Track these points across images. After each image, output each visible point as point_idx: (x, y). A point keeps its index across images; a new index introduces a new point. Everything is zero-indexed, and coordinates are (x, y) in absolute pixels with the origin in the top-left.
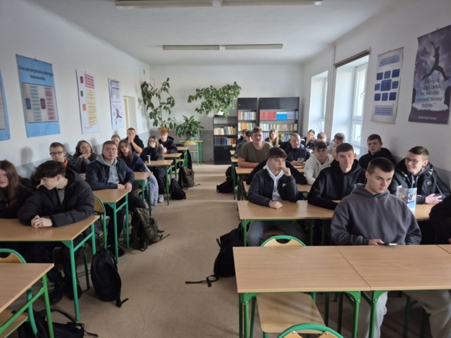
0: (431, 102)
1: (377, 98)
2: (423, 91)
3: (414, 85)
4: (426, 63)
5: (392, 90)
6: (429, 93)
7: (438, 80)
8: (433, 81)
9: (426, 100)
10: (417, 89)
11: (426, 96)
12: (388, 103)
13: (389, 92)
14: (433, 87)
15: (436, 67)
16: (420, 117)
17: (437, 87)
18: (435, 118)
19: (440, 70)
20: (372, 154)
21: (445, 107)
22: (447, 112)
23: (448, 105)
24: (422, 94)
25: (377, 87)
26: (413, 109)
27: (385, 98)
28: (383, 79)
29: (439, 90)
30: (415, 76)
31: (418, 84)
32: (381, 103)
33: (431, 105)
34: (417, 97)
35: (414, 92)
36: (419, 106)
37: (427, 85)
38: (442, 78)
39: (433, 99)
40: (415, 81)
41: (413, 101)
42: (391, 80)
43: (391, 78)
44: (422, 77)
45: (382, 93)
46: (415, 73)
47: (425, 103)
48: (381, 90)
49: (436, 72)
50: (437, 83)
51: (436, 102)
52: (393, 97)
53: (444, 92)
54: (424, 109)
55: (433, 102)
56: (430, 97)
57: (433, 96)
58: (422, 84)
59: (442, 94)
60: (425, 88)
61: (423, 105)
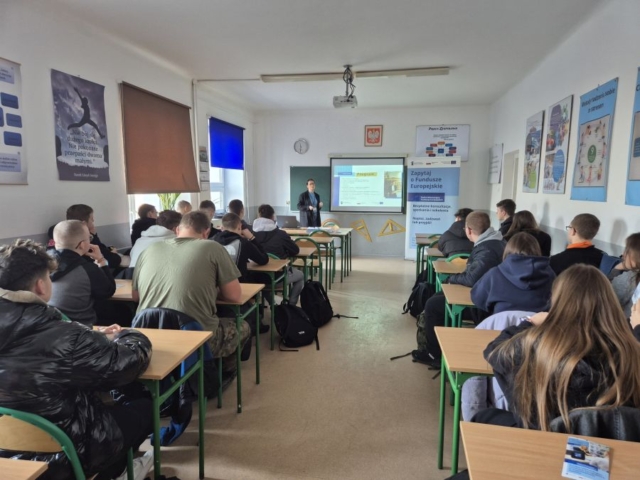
0: (89, 158)
2: (72, 142)
3: (56, 132)
4: (71, 110)
5: (8, 128)
6: (84, 148)
7: (94, 136)
8: (87, 135)
9: (81, 154)
10: (61, 138)
11: (77, 150)
14: (89, 142)
15: (86, 119)
16: (76, 175)
17: (93, 142)
18: (96, 176)
21: (105, 165)
23: (108, 164)
24: (71, 146)
26: (61, 166)
29: (97, 146)
30: (56, 120)
31: (63, 133)
33: (89, 161)
34: (63, 149)
35: (58, 142)
36: (71, 161)
37: (77, 136)
38: (97, 135)
39: (90, 155)
40: (57, 126)
41: (59, 153)
42: (1, 109)
43: (1, 106)
44: (67, 125)
46: (56, 116)
47: (79, 158)
50: (92, 138)
51: (95, 159)
53: (103, 150)
54: (79, 164)
55: (91, 158)
56: (88, 151)
57: (91, 152)
58: (69, 133)
59: (100, 152)
60: (75, 140)
61: (77, 160)
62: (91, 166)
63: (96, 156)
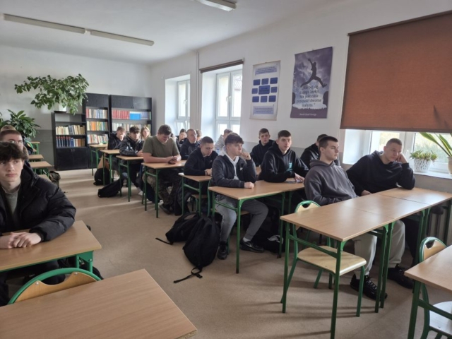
0: (310, 103)
1: (255, 100)
2: (302, 95)
3: (293, 90)
4: (304, 74)
5: (271, 94)
6: (309, 96)
7: (317, 87)
8: (312, 88)
9: (307, 101)
10: (296, 93)
11: (304, 99)
12: (268, 104)
13: (268, 95)
14: (312, 92)
15: (314, 77)
16: (301, 114)
17: (315, 92)
18: (315, 115)
19: (318, 79)
20: (263, 145)
21: (324, 106)
22: (326, 110)
23: (327, 105)
24: (301, 97)
25: (254, 91)
26: (294, 109)
27: (264, 100)
28: (261, 85)
29: (318, 94)
30: (294, 84)
31: (297, 90)
32: (260, 104)
33: (311, 105)
34: (296, 100)
35: (294, 96)
36: (299, 106)
37: (306, 90)
38: (320, 85)
39: (312, 101)
40: (294, 87)
41: (293, 102)
42: (269, 86)
43: (269, 84)
44: (300, 84)
45: (260, 96)
46: (294, 81)
47: (305, 104)
48: (260, 94)
49: (314, 81)
50: (315, 89)
51: (316, 103)
52: (273, 99)
53: (322, 96)
54: (304, 108)
55: (313, 103)
56: (310, 99)
57: (313, 99)
58: (301, 90)
59: (321, 97)
60: (304, 93)
61: (303, 105)
62: (312, 108)
63: (317, 100)
